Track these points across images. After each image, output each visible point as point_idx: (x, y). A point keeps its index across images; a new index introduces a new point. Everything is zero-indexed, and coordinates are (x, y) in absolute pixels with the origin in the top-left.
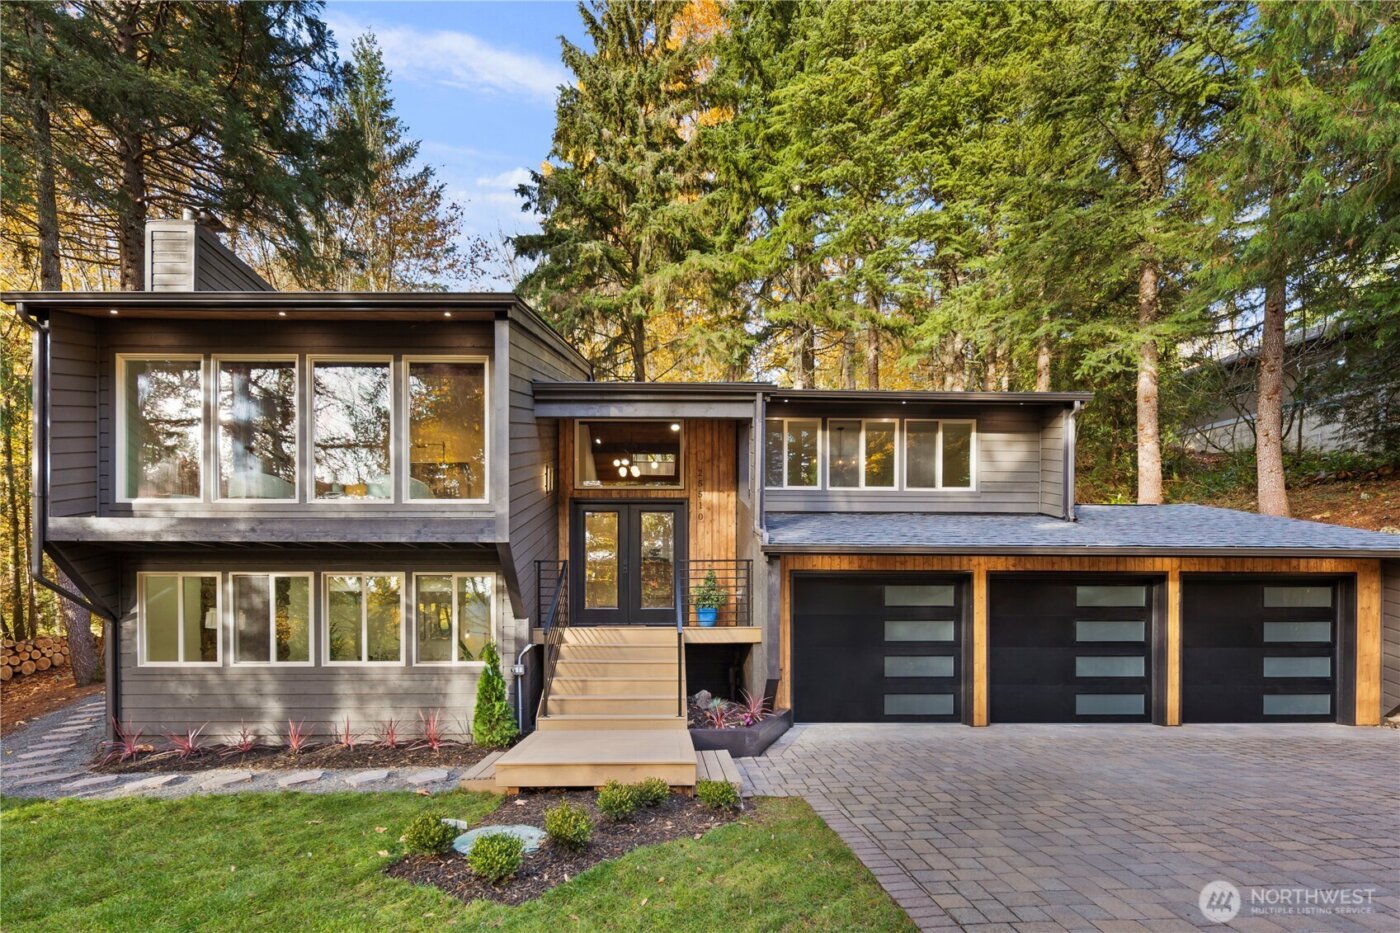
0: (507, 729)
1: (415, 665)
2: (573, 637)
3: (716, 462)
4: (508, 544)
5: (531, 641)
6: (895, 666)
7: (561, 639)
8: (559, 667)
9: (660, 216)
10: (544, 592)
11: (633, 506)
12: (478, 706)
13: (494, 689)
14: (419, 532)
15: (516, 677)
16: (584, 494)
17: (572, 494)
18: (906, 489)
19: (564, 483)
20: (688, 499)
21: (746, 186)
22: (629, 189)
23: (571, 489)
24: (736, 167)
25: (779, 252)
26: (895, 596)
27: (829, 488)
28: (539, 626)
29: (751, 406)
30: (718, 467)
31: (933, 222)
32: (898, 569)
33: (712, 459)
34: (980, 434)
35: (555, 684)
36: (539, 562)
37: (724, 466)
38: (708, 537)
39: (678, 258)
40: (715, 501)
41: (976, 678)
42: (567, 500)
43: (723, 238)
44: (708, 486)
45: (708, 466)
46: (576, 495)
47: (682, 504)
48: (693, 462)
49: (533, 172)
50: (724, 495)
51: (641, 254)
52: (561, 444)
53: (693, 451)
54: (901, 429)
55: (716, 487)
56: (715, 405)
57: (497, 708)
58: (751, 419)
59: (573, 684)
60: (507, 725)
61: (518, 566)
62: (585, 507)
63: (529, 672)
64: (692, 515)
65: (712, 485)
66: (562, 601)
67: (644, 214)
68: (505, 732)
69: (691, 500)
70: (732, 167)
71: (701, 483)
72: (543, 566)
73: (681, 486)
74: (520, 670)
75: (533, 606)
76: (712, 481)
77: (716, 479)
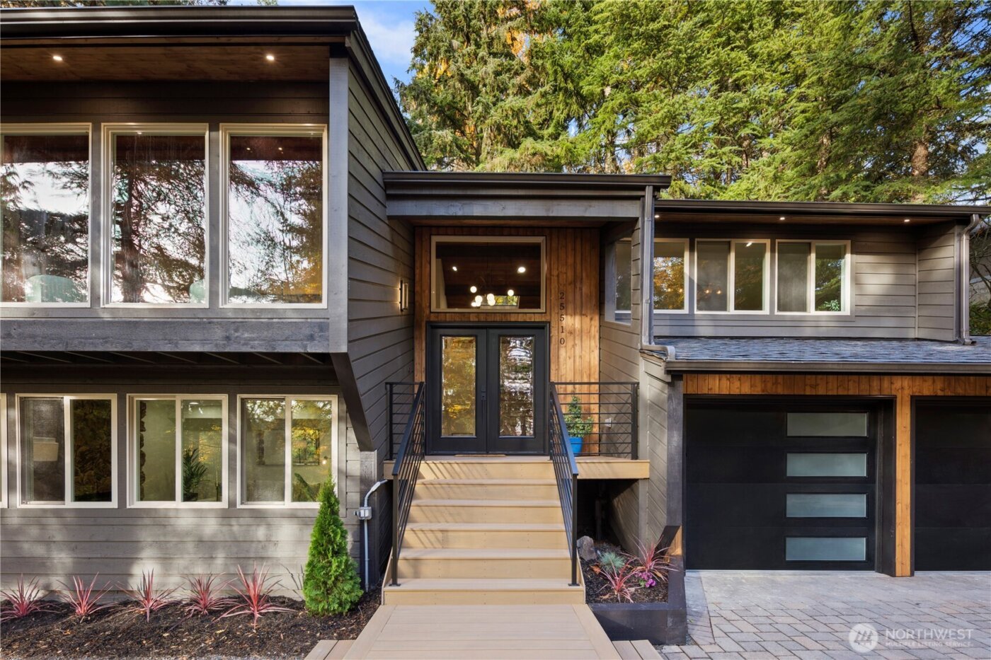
0: (349, 591)
1: (239, 506)
2: (431, 470)
3: (578, 285)
4: (345, 356)
5: (381, 476)
6: (798, 505)
7: (417, 474)
8: (414, 511)
9: (500, 110)
10: (396, 419)
11: (491, 331)
12: (311, 564)
13: (331, 542)
14: (228, 338)
15: (362, 522)
16: (442, 318)
17: (429, 317)
18: (777, 313)
19: (420, 305)
20: (550, 323)
21: (570, 86)
22: (473, 89)
23: (428, 312)
24: (562, 70)
25: (597, 140)
26: (798, 425)
27: (696, 312)
28: (391, 459)
29: (638, 203)
30: (581, 289)
31: (734, 106)
32: (808, 393)
33: (574, 282)
34: (855, 256)
35: (408, 536)
36: (391, 384)
37: (587, 288)
38: (570, 362)
39: (514, 144)
40: (577, 325)
41: (898, 521)
42: (424, 324)
43: (551, 130)
44: (570, 310)
45: (570, 289)
46: (433, 318)
47: (543, 328)
48: (554, 284)
49: (395, 79)
50: (587, 320)
51: (483, 146)
52: (417, 264)
53: (555, 273)
54: (773, 251)
55: (578, 311)
56: (595, 203)
57: (334, 565)
58: (637, 219)
59: (430, 535)
60: (347, 587)
61: (362, 386)
62: (441, 331)
63: (378, 515)
64: (553, 340)
65: (575, 309)
66: (418, 429)
67: (487, 108)
68: (344, 596)
69: (552, 324)
70: (559, 69)
71: (562, 306)
72: (396, 389)
73: (542, 310)
74: (365, 513)
75: (383, 435)
76: (574, 303)
77: (578, 303)
